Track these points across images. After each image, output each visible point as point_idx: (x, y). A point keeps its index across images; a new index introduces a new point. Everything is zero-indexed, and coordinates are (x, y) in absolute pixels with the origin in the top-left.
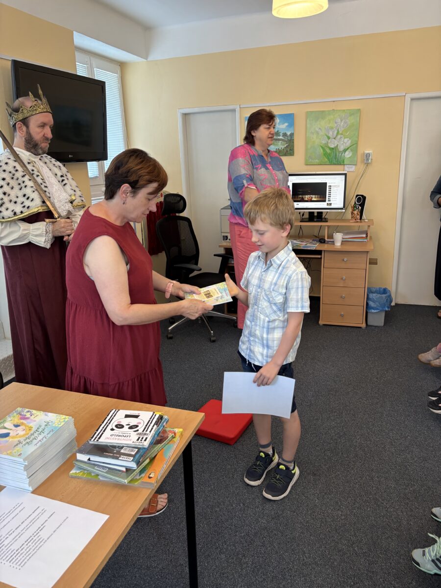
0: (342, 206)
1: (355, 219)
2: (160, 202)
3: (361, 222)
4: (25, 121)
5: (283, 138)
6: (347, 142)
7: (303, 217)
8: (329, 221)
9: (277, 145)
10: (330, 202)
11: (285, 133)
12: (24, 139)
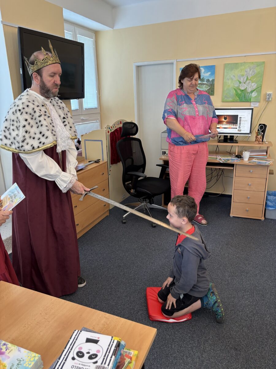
0: (248, 132)
1: (259, 142)
2: (120, 127)
3: (262, 144)
5: (207, 83)
6: (254, 86)
7: (220, 139)
8: (239, 142)
9: (202, 88)
10: (241, 129)
11: (209, 79)
12: (39, 86)
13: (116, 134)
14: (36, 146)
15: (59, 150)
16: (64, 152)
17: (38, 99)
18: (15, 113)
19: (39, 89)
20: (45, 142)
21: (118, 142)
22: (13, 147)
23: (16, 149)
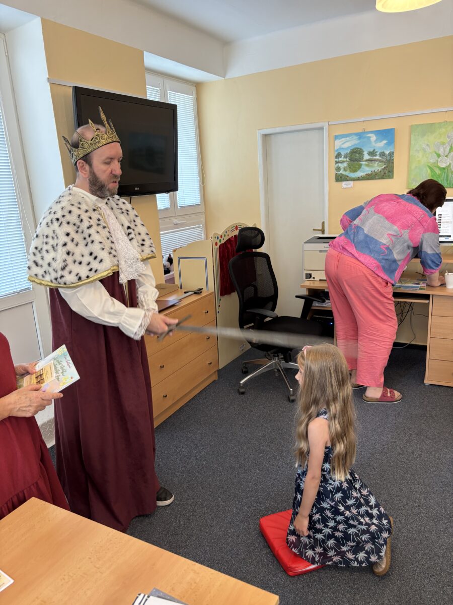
2: (235, 236)
4: (87, 158)
5: (380, 158)
9: (372, 166)
11: (383, 152)
12: (88, 181)
13: (229, 246)
14: (83, 276)
15: (123, 279)
16: (132, 283)
17: (87, 199)
18: (50, 224)
19: (87, 185)
20: (99, 268)
21: (231, 260)
22: (48, 278)
23: (51, 281)
